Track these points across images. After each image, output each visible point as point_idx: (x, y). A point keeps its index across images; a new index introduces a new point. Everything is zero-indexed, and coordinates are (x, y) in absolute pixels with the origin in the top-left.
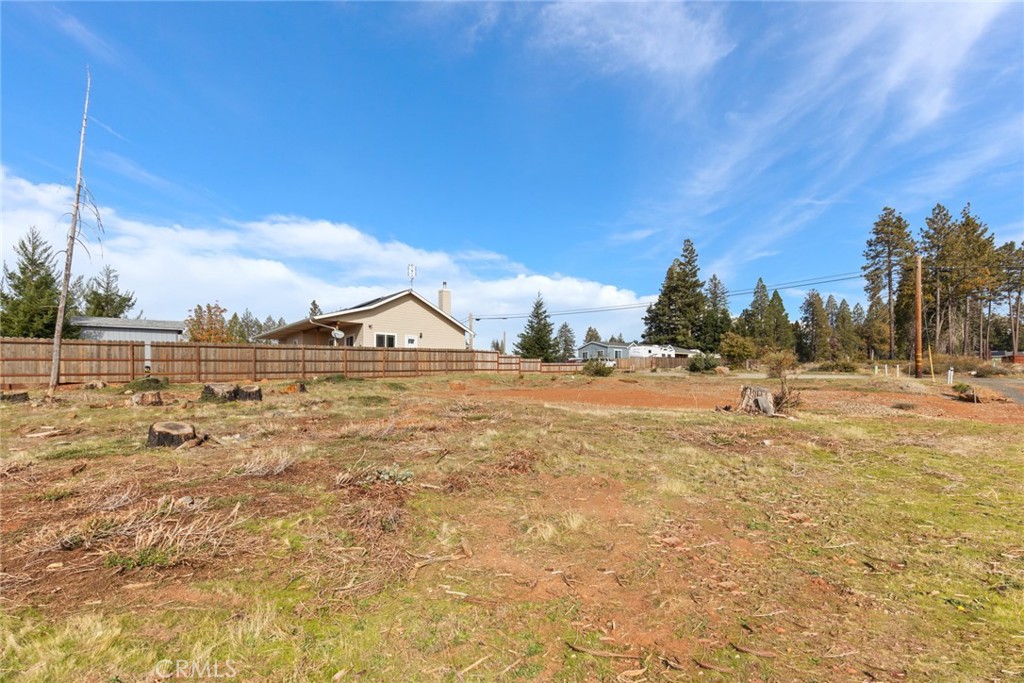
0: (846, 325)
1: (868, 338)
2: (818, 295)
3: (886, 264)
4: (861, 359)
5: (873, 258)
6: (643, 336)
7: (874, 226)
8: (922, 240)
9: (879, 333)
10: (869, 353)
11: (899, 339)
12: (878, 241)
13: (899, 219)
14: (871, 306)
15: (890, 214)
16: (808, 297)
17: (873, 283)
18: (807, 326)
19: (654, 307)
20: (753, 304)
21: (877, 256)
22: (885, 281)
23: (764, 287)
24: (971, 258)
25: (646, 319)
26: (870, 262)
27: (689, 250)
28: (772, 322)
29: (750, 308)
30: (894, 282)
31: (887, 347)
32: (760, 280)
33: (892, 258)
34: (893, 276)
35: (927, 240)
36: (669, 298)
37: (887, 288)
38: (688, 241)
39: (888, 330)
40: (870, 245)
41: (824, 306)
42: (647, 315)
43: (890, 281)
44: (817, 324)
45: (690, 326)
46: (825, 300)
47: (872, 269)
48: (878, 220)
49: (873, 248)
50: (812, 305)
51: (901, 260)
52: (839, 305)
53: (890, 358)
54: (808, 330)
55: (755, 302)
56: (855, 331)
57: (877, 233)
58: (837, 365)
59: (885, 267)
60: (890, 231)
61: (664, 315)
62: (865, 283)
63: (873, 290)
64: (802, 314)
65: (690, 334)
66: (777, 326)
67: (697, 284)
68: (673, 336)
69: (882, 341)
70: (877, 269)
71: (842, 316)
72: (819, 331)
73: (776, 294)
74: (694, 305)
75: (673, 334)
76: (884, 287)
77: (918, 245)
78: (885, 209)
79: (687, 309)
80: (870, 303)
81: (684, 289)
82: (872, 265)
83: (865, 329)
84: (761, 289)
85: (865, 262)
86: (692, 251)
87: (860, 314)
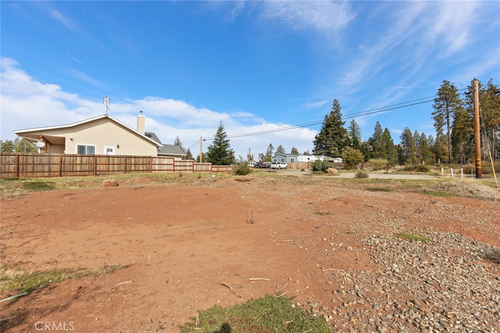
0: (424, 146)
1: (436, 152)
2: (409, 130)
3: (446, 111)
4: (432, 164)
5: (438, 108)
6: (313, 151)
7: (438, 91)
8: (465, 98)
9: (442, 150)
10: (437, 160)
11: (454, 153)
12: (441, 99)
13: (452, 87)
14: (438, 135)
15: (447, 84)
16: (404, 132)
17: (438, 122)
18: (404, 146)
19: (318, 136)
20: (374, 135)
21: (440, 107)
22: (445, 121)
23: (380, 126)
24: (494, 108)
25: (314, 142)
26: (436, 110)
27: (336, 105)
28: (385, 144)
29: (373, 137)
30: (450, 121)
31: (447, 157)
32: (378, 122)
33: (449, 108)
34: (450, 118)
35: (468, 98)
36: (326, 131)
37: (446, 124)
38: (336, 100)
39: (447, 148)
40: (436, 101)
41: (413, 136)
42: (315, 140)
43: (448, 120)
44: (409, 145)
45: (337, 145)
46: (413, 133)
47: (438, 114)
48: (440, 88)
49: (438, 103)
50: (406, 136)
51: (454, 109)
52: (420, 136)
53: (449, 163)
54: (404, 148)
55: (375, 134)
56: (430, 149)
57: (440, 94)
58: (416, 167)
59: (444, 113)
60: (447, 94)
61: (323, 140)
62: (434, 122)
63: (439, 126)
64: (401, 140)
65: (337, 150)
66: (387, 146)
67: (341, 123)
68: (328, 151)
69: (444, 154)
70: (440, 114)
71: (423, 141)
72: (410, 149)
73: (386, 130)
74: (339, 134)
75: (328, 149)
76: (445, 124)
77: (464, 101)
78: (444, 81)
79: (336, 136)
80: (437, 133)
81: (334, 126)
82: (438, 112)
83: (435, 148)
84: (378, 126)
85: (433, 110)
86: (338, 106)
87: (432, 140)
